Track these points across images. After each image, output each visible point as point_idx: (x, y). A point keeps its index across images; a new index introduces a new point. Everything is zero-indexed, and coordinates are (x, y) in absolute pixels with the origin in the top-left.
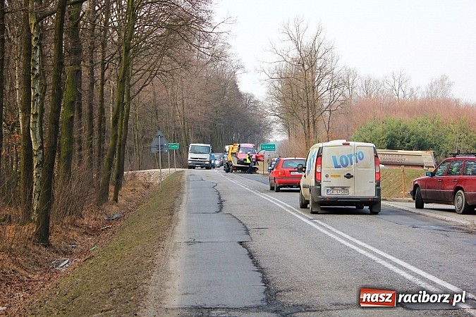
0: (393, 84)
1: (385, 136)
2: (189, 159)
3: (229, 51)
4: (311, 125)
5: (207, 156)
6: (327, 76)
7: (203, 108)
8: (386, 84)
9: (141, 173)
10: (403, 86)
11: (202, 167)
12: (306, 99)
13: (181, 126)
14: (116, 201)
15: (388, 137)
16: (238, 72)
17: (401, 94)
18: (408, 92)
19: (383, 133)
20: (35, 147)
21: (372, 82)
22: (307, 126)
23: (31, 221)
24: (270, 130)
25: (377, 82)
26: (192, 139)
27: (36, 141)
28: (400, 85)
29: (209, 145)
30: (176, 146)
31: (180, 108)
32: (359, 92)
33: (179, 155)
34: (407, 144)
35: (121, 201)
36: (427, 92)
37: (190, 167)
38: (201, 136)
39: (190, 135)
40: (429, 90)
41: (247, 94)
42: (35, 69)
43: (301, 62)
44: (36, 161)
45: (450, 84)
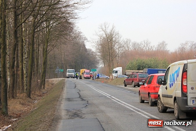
0: (144, 45)
1: (137, 65)
2: (67, 75)
3: (81, 34)
4: (111, 62)
5: (73, 74)
6: (117, 44)
7: (72, 55)
8: (141, 45)
9: (51, 80)
11: (72, 78)
12: (109, 52)
13: (64, 62)
14: (44, 88)
16: (85, 41)
17: (147, 48)
18: (150, 48)
19: (136, 64)
20: (25, 72)
21: (136, 44)
22: (109, 62)
23: (24, 92)
24: (98, 63)
25: (138, 44)
26: (68, 67)
27: (25, 70)
28: (147, 45)
29: (74, 70)
30: (62, 70)
31: (63, 56)
32: (131, 48)
33: (63, 73)
35: (45, 89)
36: (157, 48)
37: (67, 78)
38: (71, 66)
39: (67, 66)
40: (158, 47)
41: (89, 49)
42: (24, 51)
43: (107, 39)
44: (25, 76)
45: (166, 45)
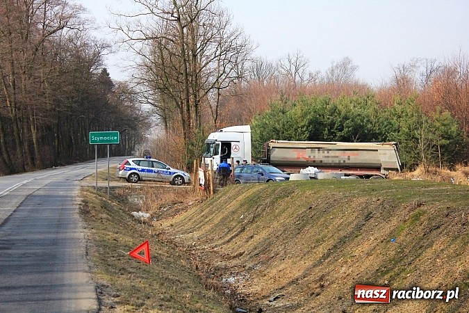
0: (288, 68)
1: (306, 122)
4: (192, 109)
8: (280, 69)
10: (300, 71)
15: (310, 123)
16: (104, 52)
17: (298, 79)
18: (306, 77)
19: (304, 115)
21: (264, 67)
24: (148, 126)
25: (270, 66)
28: (297, 70)
34: (339, 134)
36: (328, 78)
40: (330, 76)
45: (353, 69)
